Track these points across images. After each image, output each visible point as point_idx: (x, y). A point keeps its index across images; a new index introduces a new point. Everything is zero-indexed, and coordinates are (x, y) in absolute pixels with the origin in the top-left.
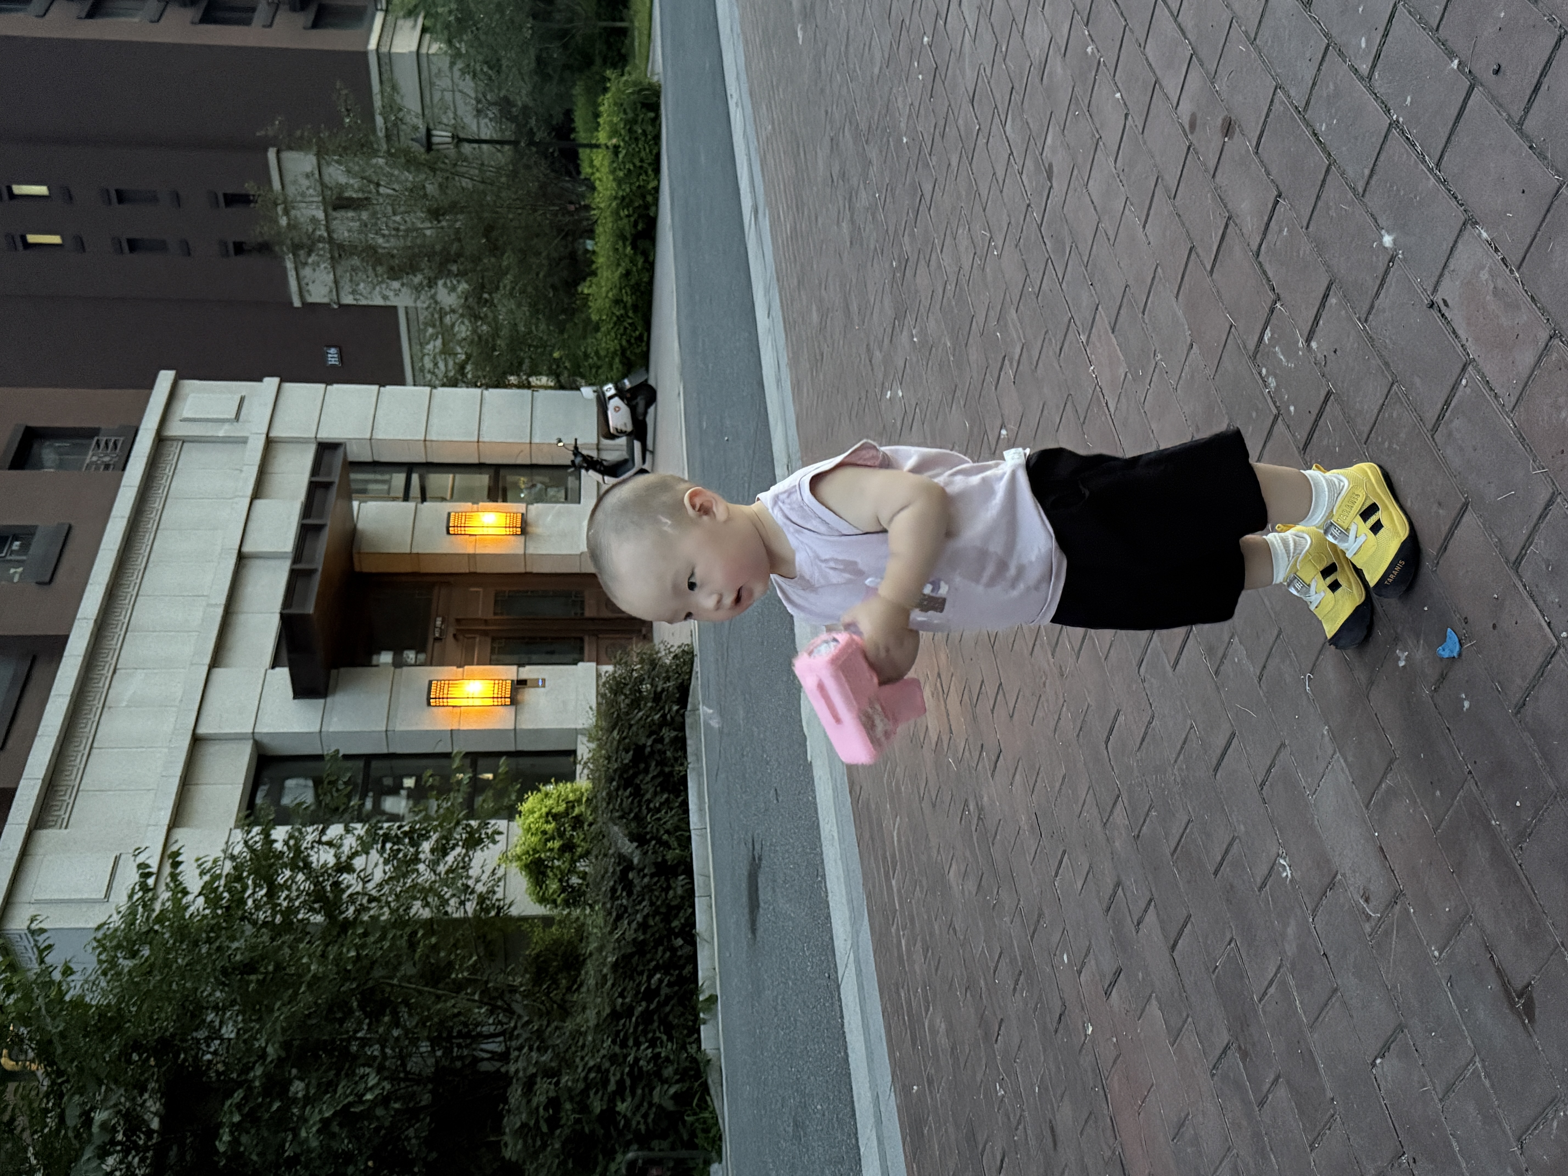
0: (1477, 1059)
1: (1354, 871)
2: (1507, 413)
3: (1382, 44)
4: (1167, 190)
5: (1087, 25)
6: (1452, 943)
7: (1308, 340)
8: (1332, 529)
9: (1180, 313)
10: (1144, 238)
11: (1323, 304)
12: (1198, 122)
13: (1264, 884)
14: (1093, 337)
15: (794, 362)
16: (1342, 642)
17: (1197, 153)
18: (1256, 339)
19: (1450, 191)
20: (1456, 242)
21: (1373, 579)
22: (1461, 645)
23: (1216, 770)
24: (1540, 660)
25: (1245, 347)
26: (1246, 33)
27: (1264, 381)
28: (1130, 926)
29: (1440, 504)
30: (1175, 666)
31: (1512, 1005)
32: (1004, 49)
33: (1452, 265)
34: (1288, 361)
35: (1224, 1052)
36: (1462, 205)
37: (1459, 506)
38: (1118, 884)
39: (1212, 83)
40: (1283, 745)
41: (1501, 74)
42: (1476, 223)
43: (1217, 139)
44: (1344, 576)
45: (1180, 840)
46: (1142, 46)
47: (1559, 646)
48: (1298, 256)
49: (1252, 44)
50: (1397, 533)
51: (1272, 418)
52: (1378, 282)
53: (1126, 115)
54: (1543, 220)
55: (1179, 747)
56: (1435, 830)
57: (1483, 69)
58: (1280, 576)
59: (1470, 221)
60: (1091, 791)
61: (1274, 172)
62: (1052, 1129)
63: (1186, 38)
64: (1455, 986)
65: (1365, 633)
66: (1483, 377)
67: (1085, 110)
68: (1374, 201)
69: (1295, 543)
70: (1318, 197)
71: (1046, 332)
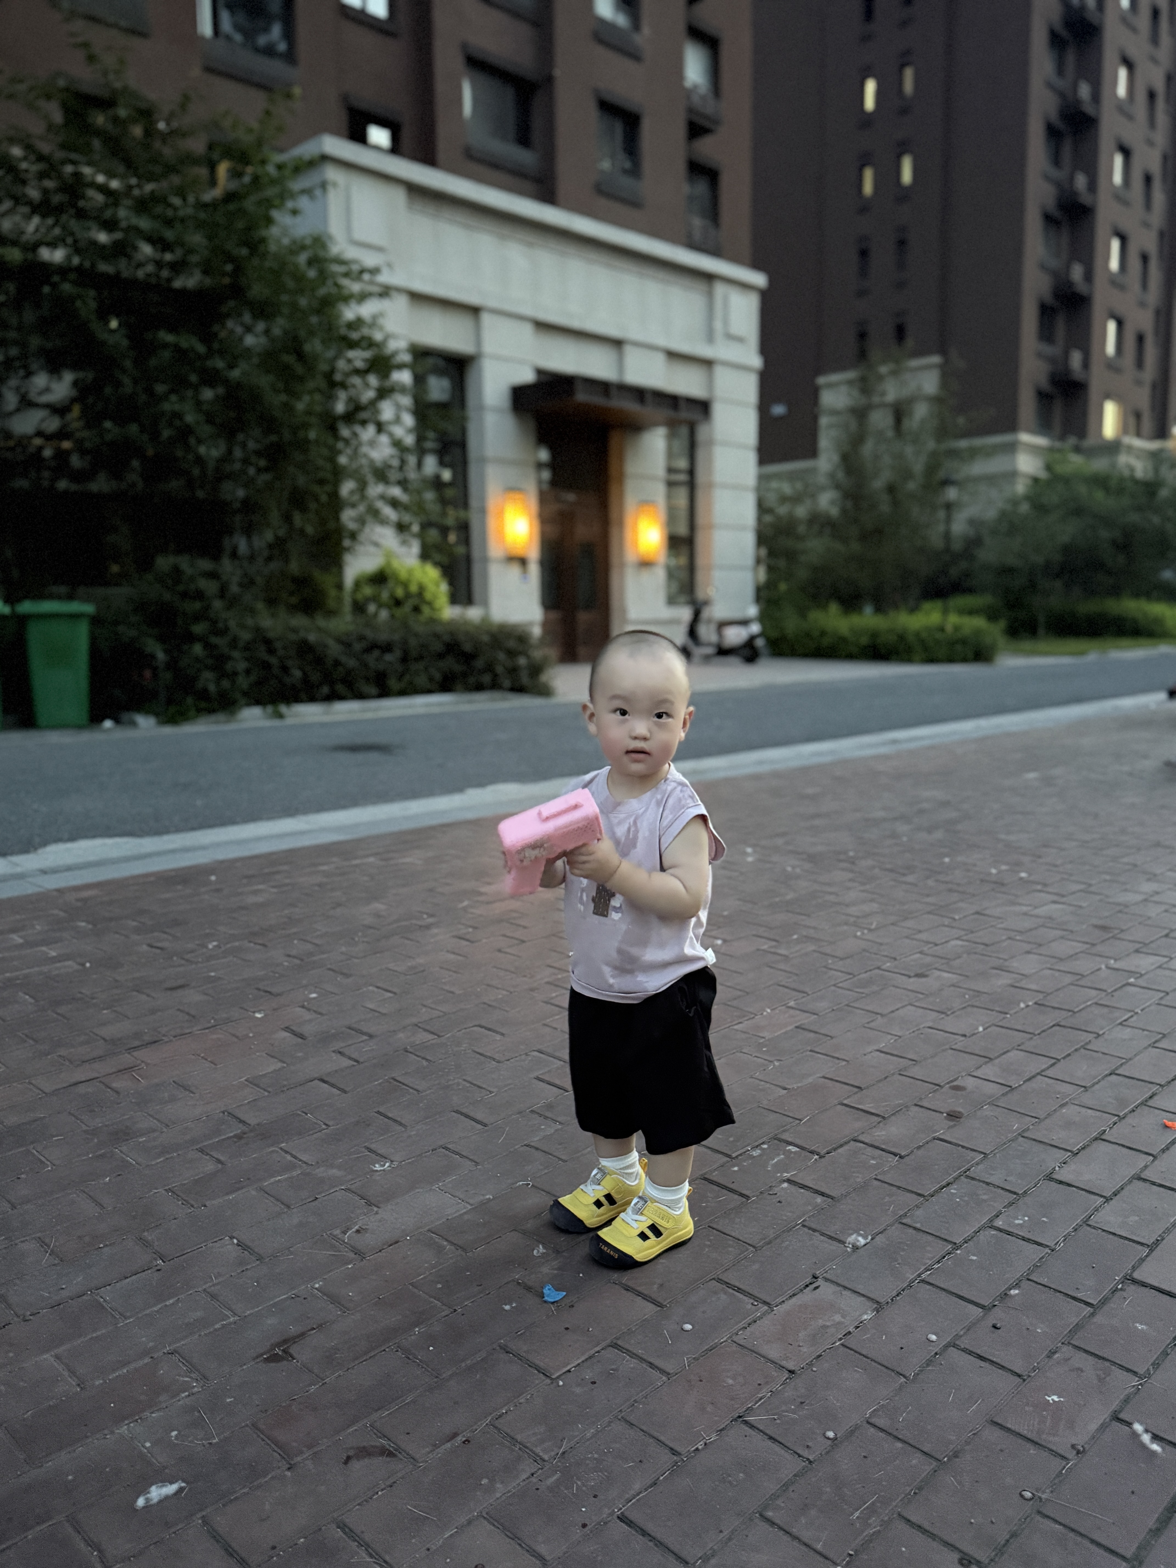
0: (237, 1318)
1: (380, 1221)
2: (731, 1337)
3: (1017, 1236)
4: (905, 1069)
5: (1036, 1003)
6: (325, 1298)
7: (789, 1181)
8: (641, 1203)
9: (810, 1080)
10: (870, 1050)
11: (817, 1192)
12: (959, 1093)
13: (370, 1150)
14: (792, 1012)
15: (776, 775)
16: (555, 1210)
17: (935, 1091)
18: (790, 1140)
19: (903, 1290)
20: (864, 1296)
21: (604, 1234)
22: (553, 1303)
23: (457, 1112)
24: (541, 1364)
25: (784, 1131)
26: (1028, 1129)
27: (757, 1146)
28: (338, 1045)
29: (662, 1285)
30: (539, 1079)
31: (278, 1345)
32: (1018, 938)
33: (846, 1293)
34: (773, 1165)
35: (241, 1121)
36: (892, 1300)
37: (659, 1300)
38: (371, 1036)
39: (989, 1104)
40: (477, 1163)
41: (993, 1329)
42: (878, 1312)
43: (946, 1108)
44: (606, 1211)
45: (404, 1084)
46: (1019, 1048)
47: (552, 1379)
48: (854, 1172)
49: (1019, 1134)
50: (639, 1252)
51: (729, 1153)
52: (833, 1235)
53: (965, 1036)
54: (880, 1364)
55: (475, 1082)
56: (412, 1284)
57: (998, 1315)
58: (605, 1162)
59: (879, 1306)
60: (442, 1014)
61: (920, 1152)
62: (181, 987)
63: (1025, 1082)
64: (292, 1300)
65: (563, 1228)
66: (760, 1318)
67: (970, 1003)
68: (895, 1232)
69: (632, 1173)
70: (899, 1188)
71: (797, 975)
